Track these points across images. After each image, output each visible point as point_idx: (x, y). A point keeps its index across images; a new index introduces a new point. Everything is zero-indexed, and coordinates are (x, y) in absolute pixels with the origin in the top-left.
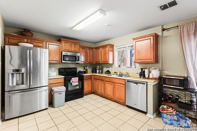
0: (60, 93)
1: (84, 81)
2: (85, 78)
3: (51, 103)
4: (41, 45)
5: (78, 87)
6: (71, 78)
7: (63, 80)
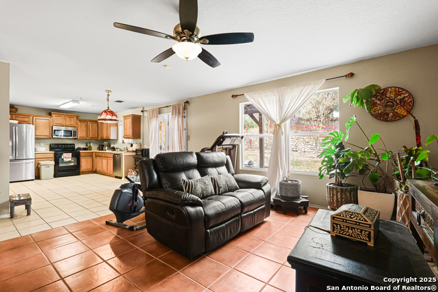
0: (48, 166)
1: (81, 158)
2: (81, 154)
3: (38, 177)
4: (27, 120)
5: (72, 164)
6: (62, 154)
7: (52, 155)
